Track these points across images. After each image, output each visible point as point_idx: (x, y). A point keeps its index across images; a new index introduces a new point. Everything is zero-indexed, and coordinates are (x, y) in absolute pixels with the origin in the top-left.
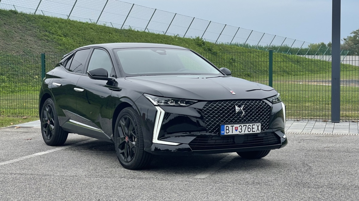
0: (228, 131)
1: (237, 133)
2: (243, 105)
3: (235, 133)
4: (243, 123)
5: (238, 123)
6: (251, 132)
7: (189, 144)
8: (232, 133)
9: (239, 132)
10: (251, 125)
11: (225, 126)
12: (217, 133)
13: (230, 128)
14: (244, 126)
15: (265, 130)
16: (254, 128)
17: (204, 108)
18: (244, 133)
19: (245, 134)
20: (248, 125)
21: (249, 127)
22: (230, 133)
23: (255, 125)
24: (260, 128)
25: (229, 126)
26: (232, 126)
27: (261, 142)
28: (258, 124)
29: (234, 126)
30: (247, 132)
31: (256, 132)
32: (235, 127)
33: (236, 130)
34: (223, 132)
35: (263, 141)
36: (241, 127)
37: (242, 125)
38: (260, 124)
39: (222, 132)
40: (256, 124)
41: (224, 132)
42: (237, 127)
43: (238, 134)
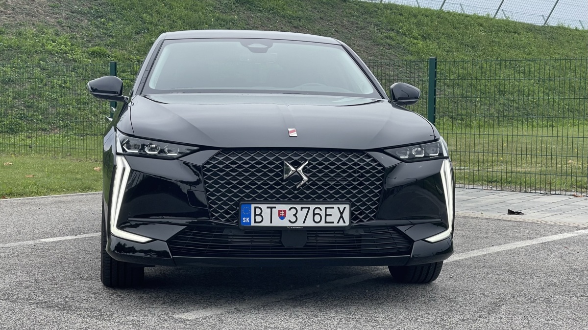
0: (258, 219)
1: (285, 223)
2: (306, 160)
3: (277, 222)
4: (301, 202)
5: (289, 202)
6: (322, 224)
7: (169, 242)
8: (271, 222)
9: (290, 221)
10: (323, 207)
11: (253, 206)
12: (235, 221)
13: (266, 212)
14: (302, 208)
15: (365, 220)
16: (331, 215)
17: (208, 163)
18: (305, 225)
19: (304, 227)
20: (312, 207)
21: (317, 211)
22: (266, 223)
23: (333, 208)
24: (347, 215)
25: (264, 207)
26: (271, 208)
27: (354, 247)
28: (342, 207)
29: (275, 208)
30: (310, 223)
31: (335, 224)
32: (280, 211)
33: (282, 218)
34: (248, 219)
35: (359, 247)
36: (294, 211)
37: (298, 207)
38: (348, 207)
39: (245, 220)
40: (336, 206)
41: (250, 220)
42: (285, 211)
43: (287, 227)
